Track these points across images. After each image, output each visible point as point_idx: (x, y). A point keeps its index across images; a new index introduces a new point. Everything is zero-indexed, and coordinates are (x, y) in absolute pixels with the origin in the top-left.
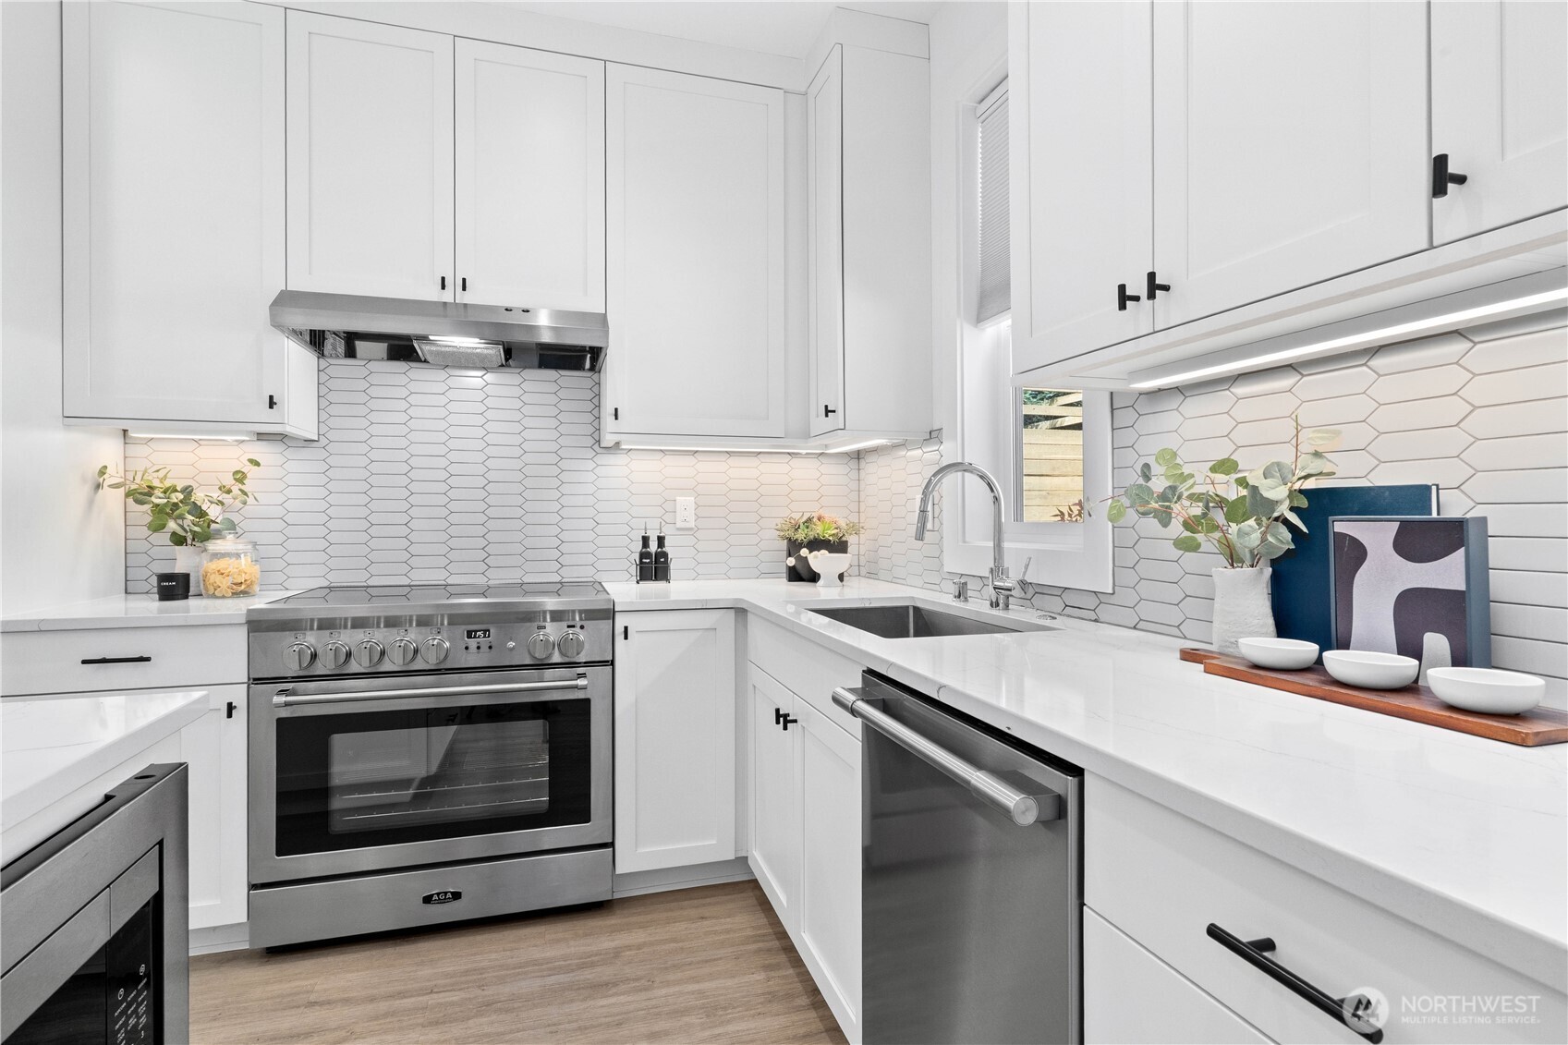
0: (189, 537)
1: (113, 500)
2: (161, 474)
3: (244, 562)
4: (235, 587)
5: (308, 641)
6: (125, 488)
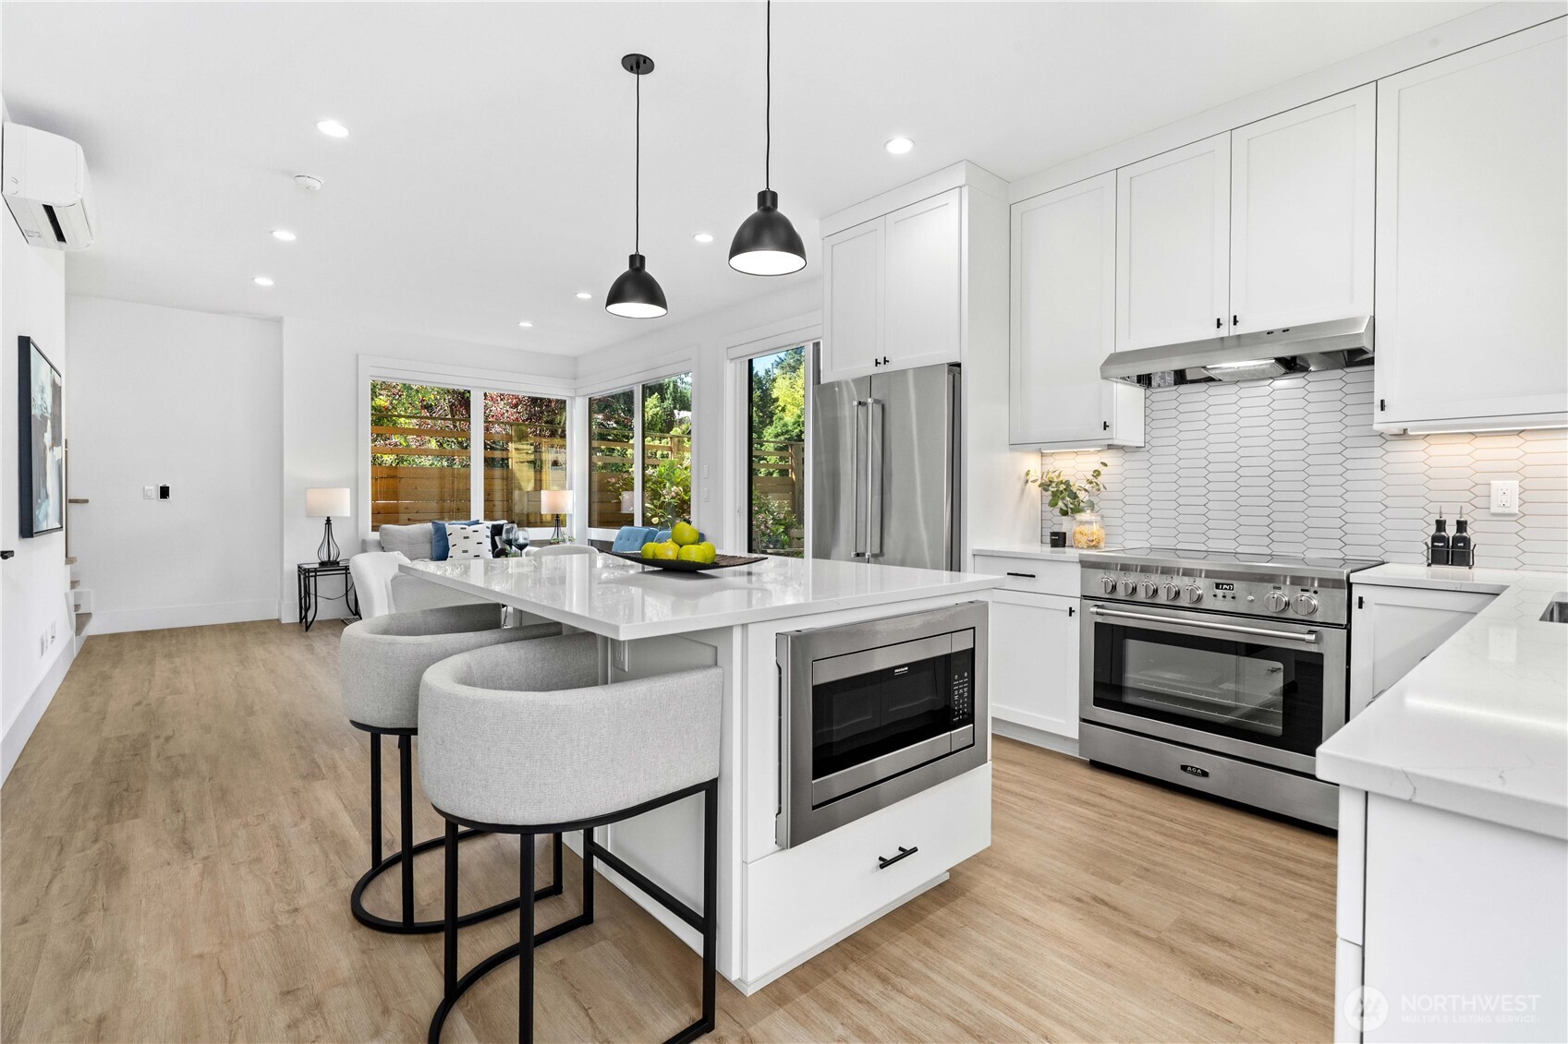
0: (1070, 511)
1: (1034, 489)
2: (1057, 473)
3: (1095, 527)
4: (1089, 542)
5: (1112, 577)
6: (1039, 482)
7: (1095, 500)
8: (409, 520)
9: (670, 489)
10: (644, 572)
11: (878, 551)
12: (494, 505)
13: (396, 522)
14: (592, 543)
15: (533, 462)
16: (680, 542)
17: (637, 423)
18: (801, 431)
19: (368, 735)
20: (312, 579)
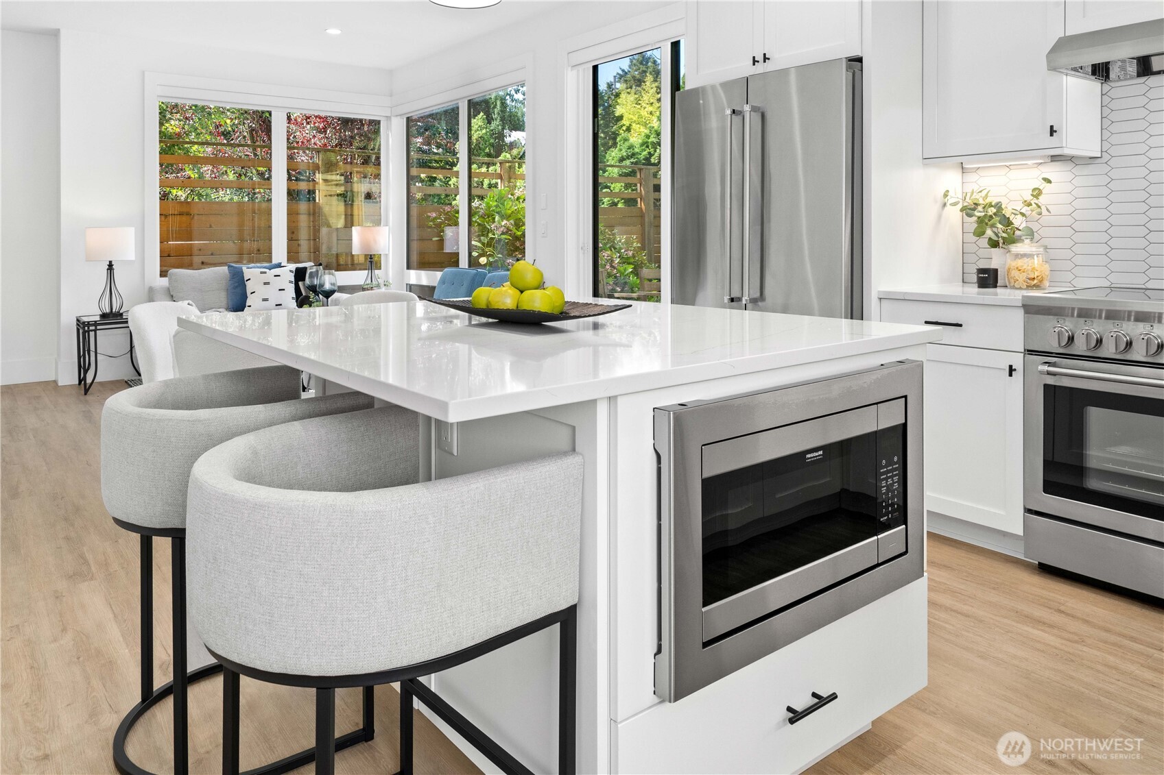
0: (1001, 241)
1: (954, 215)
2: (984, 194)
3: (1037, 262)
4: (1029, 281)
5: (1067, 325)
6: (960, 206)
7: (1035, 227)
8: (203, 263)
9: (499, 223)
10: (470, 325)
11: (757, 295)
12: (299, 245)
13: (190, 266)
14: (411, 288)
15: (342, 196)
16: (521, 286)
17: (462, 147)
18: (649, 153)
19: (136, 538)
20: (92, 334)
